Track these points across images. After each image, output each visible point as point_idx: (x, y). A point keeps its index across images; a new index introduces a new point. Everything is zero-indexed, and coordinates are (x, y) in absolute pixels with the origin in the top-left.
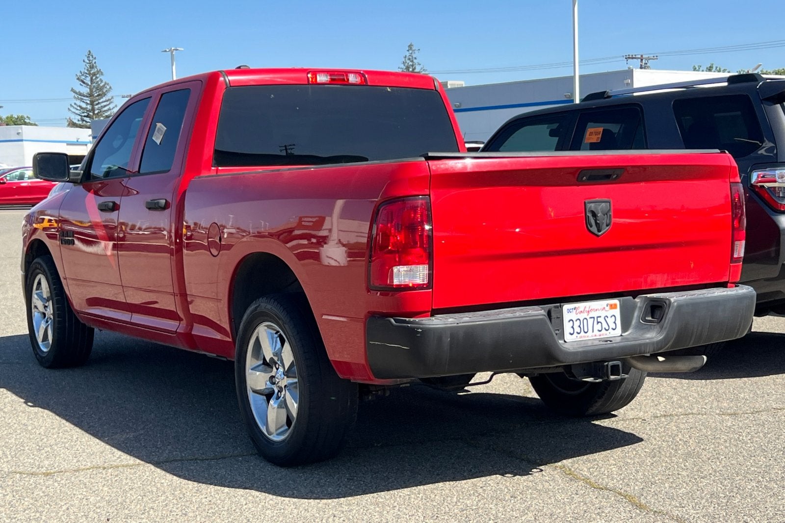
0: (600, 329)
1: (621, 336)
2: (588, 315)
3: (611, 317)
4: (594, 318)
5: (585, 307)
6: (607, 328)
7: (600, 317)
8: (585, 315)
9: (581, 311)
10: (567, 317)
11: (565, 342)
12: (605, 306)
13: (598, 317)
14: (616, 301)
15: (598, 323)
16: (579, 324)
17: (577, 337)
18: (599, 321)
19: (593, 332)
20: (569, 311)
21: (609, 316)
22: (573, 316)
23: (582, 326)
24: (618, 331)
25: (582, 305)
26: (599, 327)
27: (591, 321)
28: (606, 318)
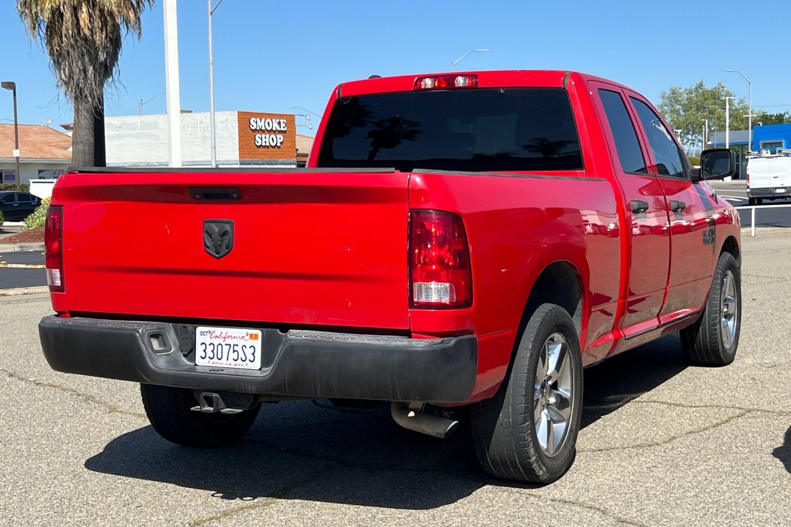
0: (236, 358)
1: (260, 369)
2: (224, 341)
3: (250, 347)
4: (230, 345)
5: (222, 332)
6: (244, 359)
7: (237, 345)
8: (221, 341)
9: (217, 336)
10: (199, 339)
11: (196, 365)
12: (245, 336)
13: (234, 345)
14: (258, 332)
15: (234, 351)
16: (212, 349)
17: (209, 362)
18: (235, 349)
19: (227, 360)
20: (202, 333)
21: (248, 347)
22: (207, 339)
23: (215, 351)
24: (257, 364)
25: (218, 330)
26: (235, 355)
27: (226, 348)
28: (244, 347)
